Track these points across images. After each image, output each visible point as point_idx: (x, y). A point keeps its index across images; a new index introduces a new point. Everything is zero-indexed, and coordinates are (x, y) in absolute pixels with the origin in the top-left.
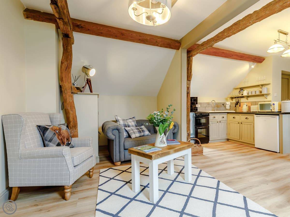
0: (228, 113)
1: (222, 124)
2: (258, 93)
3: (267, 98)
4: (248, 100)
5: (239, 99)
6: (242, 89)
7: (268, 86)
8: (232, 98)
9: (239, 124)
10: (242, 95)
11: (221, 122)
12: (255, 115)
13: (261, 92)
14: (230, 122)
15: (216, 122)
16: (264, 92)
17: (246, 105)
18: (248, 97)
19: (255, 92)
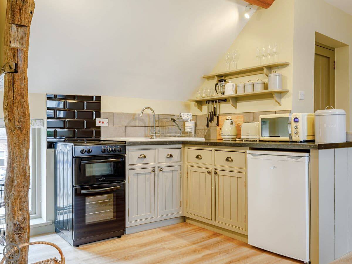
0: (184, 143)
1: (168, 174)
2: (259, 89)
3: (280, 104)
4: (235, 107)
5: (217, 105)
6: (222, 78)
7: (283, 71)
8: (200, 103)
9: (209, 176)
10: (223, 93)
11: (164, 169)
12: (249, 152)
13: (266, 87)
14: (190, 169)
15: (150, 170)
16: (274, 87)
17: (231, 121)
18: (236, 99)
19: (251, 87)
